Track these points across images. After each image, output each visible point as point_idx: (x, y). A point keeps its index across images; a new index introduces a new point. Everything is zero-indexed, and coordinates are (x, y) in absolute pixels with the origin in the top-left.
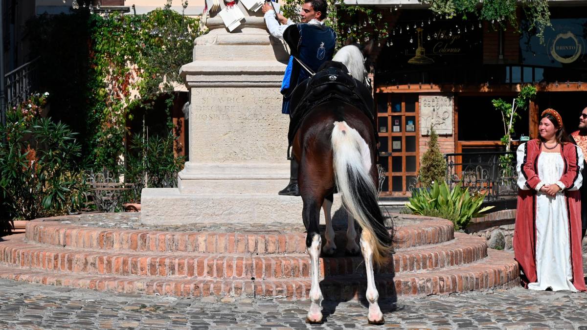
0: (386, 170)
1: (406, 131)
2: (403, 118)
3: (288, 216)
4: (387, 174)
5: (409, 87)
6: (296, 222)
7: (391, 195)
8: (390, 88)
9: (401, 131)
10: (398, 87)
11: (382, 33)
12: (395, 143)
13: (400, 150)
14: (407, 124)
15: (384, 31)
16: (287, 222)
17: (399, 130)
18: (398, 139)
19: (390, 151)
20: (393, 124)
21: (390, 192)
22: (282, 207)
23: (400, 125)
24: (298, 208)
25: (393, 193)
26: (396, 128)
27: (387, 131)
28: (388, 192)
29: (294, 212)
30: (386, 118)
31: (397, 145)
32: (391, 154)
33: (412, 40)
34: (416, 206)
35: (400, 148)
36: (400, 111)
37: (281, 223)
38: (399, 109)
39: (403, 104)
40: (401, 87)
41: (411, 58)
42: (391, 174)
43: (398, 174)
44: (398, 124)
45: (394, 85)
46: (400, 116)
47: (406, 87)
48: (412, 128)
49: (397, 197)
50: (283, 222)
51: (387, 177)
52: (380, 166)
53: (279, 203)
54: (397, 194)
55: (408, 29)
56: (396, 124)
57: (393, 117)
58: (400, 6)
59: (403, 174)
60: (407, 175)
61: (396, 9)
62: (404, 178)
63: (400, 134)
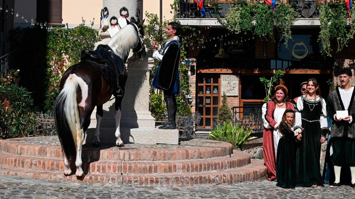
0: (202, 114)
1: (213, 94)
2: (212, 87)
3: (143, 140)
4: (202, 117)
5: (215, 70)
6: (147, 143)
7: (204, 128)
8: (205, 70)
9: (210, 93)
10: (209, 70)
11: (201, 41)
12: (207, 100)
13: (210, 104)
14: (214, 90)
15: (202, 40)
16: (142, 143)
17: (209, 93)
18: (209, 98)
19: (204, 104)
20: (206, 90)
21: (204, 126)
22: (139, 135)
23: (210, 90)
24: (148, 136)
25: (206, 127)
26: (208, 92)
27: (203, 94)
28: (203, 126)
29: (146, 138)
30: (203, 86)
31: (208, 101)
32: (205, 106)
33: (216, 45)
34: (215, 135)
35: (210, 103)
36: (210, 83)
37: (138, 144)
38: (209, 82)
39: (212, 79)
40: (211, 70)
41: (216, 55)
42: (205, 117)
43: (208, 117)
44: (209, 90)
45: (207, 69)
46: (210, 86)
47: (213, 70)
48: (217, 92)
49: (208, 129)
50: (140, 143)
51: (202, 119)
52: (198, 112)
53: (138, 133)
54: (207, 127)
55: (214, 39)
56: (208, 89)
57: (206, 86)
58: (211, 27)
59: (211, 117)
60: (213, 117)
61: (208, 28)
62: (212, 119)
63: (210, 95)
